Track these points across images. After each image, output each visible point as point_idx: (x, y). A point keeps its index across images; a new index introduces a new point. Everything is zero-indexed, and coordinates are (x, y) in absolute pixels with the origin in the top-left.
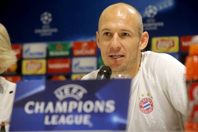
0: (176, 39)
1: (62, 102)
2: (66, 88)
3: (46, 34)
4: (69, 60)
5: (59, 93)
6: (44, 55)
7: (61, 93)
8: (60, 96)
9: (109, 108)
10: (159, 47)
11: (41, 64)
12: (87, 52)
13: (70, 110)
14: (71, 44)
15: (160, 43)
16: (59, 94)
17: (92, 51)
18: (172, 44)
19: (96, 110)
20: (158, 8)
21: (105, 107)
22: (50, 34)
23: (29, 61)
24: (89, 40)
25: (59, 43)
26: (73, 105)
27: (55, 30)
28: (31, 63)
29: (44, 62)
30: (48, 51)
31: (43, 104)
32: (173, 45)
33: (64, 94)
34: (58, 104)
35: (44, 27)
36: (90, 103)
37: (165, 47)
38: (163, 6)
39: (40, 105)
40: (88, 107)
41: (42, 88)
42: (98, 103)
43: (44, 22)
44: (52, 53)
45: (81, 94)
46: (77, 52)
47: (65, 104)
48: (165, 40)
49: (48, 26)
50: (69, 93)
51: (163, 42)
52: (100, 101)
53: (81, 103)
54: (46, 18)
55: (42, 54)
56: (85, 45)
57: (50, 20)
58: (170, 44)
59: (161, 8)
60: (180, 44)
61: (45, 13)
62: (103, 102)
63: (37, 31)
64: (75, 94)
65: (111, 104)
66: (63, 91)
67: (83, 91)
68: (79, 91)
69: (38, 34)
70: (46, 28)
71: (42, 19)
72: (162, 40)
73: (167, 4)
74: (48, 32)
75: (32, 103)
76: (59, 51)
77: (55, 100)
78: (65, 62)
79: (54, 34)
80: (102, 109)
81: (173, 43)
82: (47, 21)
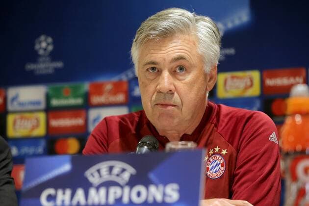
0: (256, 75)
1: (98, 188)
2: (104, 167)
3: (44, 72)
4: (83, 112)
5: (92, 174)
6: (43, 106)
7: (96, 174)
8: (95, 180)
9: (170, 196)
10: (228, 88)
11: (38, 120)
12: (112, 99)
13: (111, 200)
14: (86, 86)
15: (229, 82)
16: (93, 176)
17: (121, 98)
18: (249, 83)
19: (151, 200)
20: (225, 25)
21: (164, 195)
22: (50, 71)
23: (17, 116)
24: (115, 79)
25: (66, 86)
26: (115, 193)
27: (59, 65)
28: (22, 118)
29: (42, 116)
30: (48, 98)
31: (68, 192)
32: (252, 85)
33: (100, 176)
34: (92, 192)
35: (41, 59)
36: (141, 189)
37: (237, 88)
38: (233, 22)
39: (64, 193)
40: (139, 194)
41: (66, 167)
42: (153, 189)
43: (41, 52)
44: (55, 102)
45: (126, 176)
46: (96, 100)
47: (103, 191)
48: (238, 78)
49: (48, 59)
50: (107, 174)
51: (235, 80)
52: (157, 185)
53: (127, 190)
54: (44, 44)
55: (38, 103)
56: (109, 87)
57: (50, 48)
58: (246, 83)
59: (230, 25)
60: (262, 82)
61: (43, 38)
62: (161, 187)
63: (30, 67)
64: (118, 175)
65: (173, 190)
66: (99, 171)
67: (130, 171)
68: (123, 170)
69: (32, 72)
70: (44, 62)
71: (37, 47)
72: (233, 77)
73: (240, 18)
74: (47, 68)
75: (51, 191)
76: (67, 98)
77: (87, 186)
78: (76, 116)
79: (57, 70)
80: (159, 198)
81: (252, 81)
82: (45, 50)
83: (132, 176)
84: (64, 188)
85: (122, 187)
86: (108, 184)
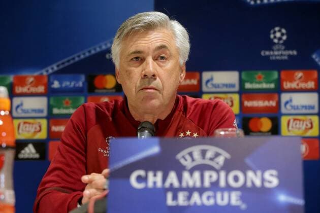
1: (191, 172)
5: (183, 157)
7: (188, 157)
13: (207, 184)
16: (186, 160)
21: (263, 180)
26: (211, 177)
31: (160, 175)
33: (193, 160)
34: (186, 175)
36: (239, 173)
39: (155, 175)
40: (236, 179)
41: (155, 150)
45: (221, 160)
47: (197, 175)
50: (201, 158)
53: (223, 174)
64: (211, 159)
66: (191, 154)
67: (225, 155)
68: (217, 155)
75: (141, 173)
80: (258, 183)
83: (226, 160)
84: (155, 170)
85: (218, 171)
86: (202, 168)
